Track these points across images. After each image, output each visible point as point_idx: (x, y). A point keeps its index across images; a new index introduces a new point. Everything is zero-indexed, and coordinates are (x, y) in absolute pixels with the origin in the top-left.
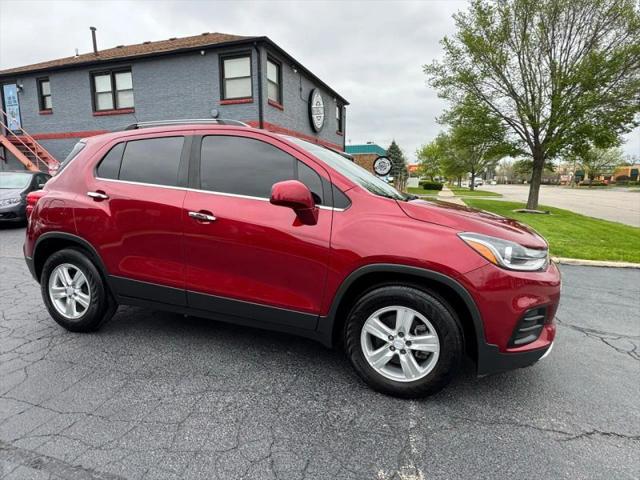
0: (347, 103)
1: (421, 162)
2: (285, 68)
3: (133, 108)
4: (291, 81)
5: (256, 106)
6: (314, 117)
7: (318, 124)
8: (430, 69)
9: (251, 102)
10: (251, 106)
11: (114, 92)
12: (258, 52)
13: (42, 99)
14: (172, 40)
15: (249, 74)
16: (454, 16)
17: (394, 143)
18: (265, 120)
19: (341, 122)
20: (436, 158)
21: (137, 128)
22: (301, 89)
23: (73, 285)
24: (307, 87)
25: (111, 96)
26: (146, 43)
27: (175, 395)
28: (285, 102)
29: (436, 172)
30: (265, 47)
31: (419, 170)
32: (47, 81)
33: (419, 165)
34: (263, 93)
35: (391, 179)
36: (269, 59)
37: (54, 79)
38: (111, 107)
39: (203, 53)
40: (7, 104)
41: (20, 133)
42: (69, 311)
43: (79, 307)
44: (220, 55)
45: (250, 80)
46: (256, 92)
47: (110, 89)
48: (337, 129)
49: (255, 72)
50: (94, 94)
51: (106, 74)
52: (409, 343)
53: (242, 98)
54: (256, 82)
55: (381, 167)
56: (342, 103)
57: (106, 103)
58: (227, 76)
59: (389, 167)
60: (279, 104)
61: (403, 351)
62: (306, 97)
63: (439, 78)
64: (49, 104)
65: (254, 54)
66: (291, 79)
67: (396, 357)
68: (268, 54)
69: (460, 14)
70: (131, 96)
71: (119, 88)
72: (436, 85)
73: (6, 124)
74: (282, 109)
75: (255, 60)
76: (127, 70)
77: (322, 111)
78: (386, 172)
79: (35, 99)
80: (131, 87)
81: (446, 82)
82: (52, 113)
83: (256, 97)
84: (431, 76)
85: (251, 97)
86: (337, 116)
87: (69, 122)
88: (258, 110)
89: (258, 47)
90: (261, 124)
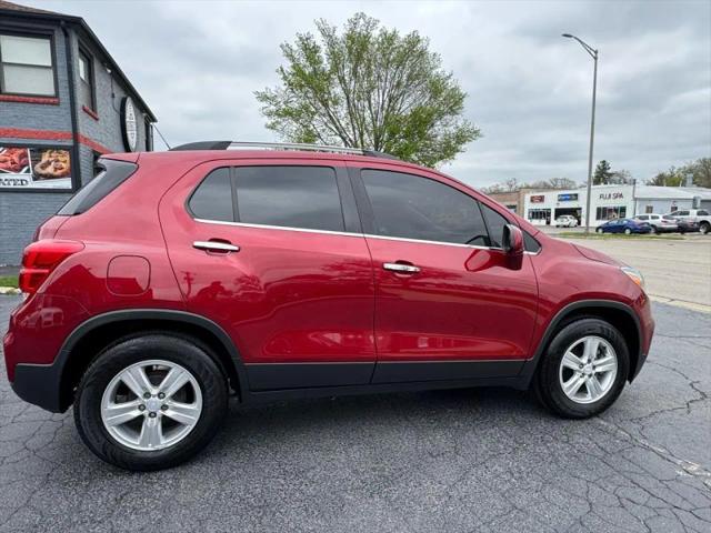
2: (97, 66)
4: (104, 83)
5: (64, 111)
6: (128, 133)
9: (57, 104)
10: (55, 109)
12: (66, 35)
15: (49, 63)
16: (281, 46)
18: (80, 131)
22: (113, 96)
24: (119, 94)
28: (98, 109)
30: (78, 32)
34: (77, 94)
45: (51, 71)
46: (64, 90)
49: (61, 63)
53: (38, 97)
58: (4, 60)
60: (92, 110)
62: (118, 107)
63: (273, 108)
66: (103, 81)
68: (80, 43)
69: (287, 45)
74: (96, 119)
75: (62, 46)
77: (135, 127)
83: (64, 97)
84: (265, 104)
85: (56, 97)
88: (69, 117)
89: (68, 30)
90: (75, 136)
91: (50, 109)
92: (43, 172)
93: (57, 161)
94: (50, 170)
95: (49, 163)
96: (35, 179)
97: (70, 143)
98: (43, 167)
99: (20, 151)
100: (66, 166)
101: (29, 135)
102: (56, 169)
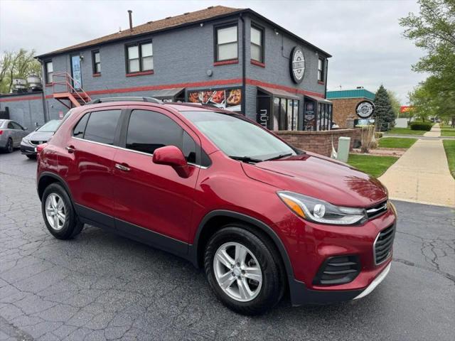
0: (329, 56)
1: (413, 103)
2: (267, 32)
3: (152, 70)
5: (240, 66)
6: (295, 70)
7: (298, 76)
8: (406, 22)
9: (237, 63)
10: (236, 66)
11: (141, 58)
12: (243, 21)
13: (95, 65)
14: (186, 14)
15: (236, 40)
17: (382, 87)
18: (247, 76)
19: (323, 73)
20: (429, 100)
21: (100, 102)
22: (282, 49)
23: (57, 207)
24: (288, 45)
25: (138, 61)
26: (168, 18)
27: (90, 289)
28: (266, 60)
29: (428, 112)
30: (250, 17)
31: (411, 112)
32: (98, 52)
33: (411, 107)
34: (247, 54)
35: (373, 121)
36: (253, 26)
37: (102, 50)
38: (138, 70)
39: (202, 25)
40: (74, 70)
41: (81, 90)
42: (55, 225)
43: (61, 223)
44: (214, 26)
45: (236, 44)
46: (241, 54)
47: (138, 57)
48: (319, 78)
49: (241, 39)
50: (127, 61)
51: (136, 45)
52: (243, 272)
53: (230, 60)
54: (241, 46)
55: (363, 110)
56: (324, 56)
57: (134, 67)
58: (220, 42)
59: (371, 111)
60: (261, 63)
61: (239, 277)
62: (287, 55)
63: (415, 29)
64: (99, 69)
65: (240, 23)
66: (273, 41)
67: (236, 282)
68: (252, 22)
70: (151, 61)
71: (144, 55)
72: (412, 35)
73: (73, 86)
74: (264, 67)
75: (241, 28)
76: (149, 42)
77: (302, 65)
78: (368, 114)
79: (90, 66)
80: (151, 54)
81: (421, 33)
82: (100, 76)
83: (241, 58)
84: (408, 28)
85: (237, 59)
86: (320, 68)
87: (110, 82)
88: (241, 69)
89: (243, 18)
90: (244, 80)
91: (233, 66)
92: (230, 102)
93: (236, 95)
94: (232, 101)
95: (232, 97)
96: (227, 107)
97: (241, 85)
98: (230, 100)
99: (221, 92)
100: (239, 98)
101: (225, 82)
102: (235, 100)
